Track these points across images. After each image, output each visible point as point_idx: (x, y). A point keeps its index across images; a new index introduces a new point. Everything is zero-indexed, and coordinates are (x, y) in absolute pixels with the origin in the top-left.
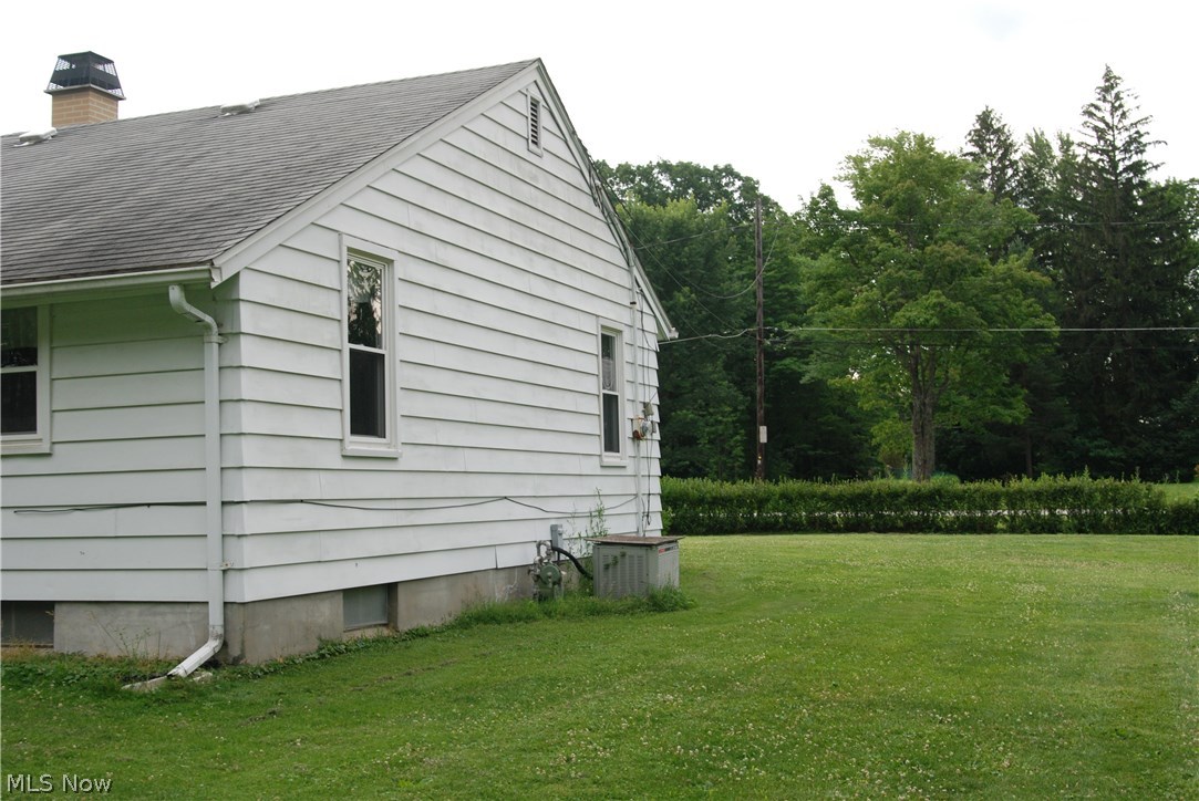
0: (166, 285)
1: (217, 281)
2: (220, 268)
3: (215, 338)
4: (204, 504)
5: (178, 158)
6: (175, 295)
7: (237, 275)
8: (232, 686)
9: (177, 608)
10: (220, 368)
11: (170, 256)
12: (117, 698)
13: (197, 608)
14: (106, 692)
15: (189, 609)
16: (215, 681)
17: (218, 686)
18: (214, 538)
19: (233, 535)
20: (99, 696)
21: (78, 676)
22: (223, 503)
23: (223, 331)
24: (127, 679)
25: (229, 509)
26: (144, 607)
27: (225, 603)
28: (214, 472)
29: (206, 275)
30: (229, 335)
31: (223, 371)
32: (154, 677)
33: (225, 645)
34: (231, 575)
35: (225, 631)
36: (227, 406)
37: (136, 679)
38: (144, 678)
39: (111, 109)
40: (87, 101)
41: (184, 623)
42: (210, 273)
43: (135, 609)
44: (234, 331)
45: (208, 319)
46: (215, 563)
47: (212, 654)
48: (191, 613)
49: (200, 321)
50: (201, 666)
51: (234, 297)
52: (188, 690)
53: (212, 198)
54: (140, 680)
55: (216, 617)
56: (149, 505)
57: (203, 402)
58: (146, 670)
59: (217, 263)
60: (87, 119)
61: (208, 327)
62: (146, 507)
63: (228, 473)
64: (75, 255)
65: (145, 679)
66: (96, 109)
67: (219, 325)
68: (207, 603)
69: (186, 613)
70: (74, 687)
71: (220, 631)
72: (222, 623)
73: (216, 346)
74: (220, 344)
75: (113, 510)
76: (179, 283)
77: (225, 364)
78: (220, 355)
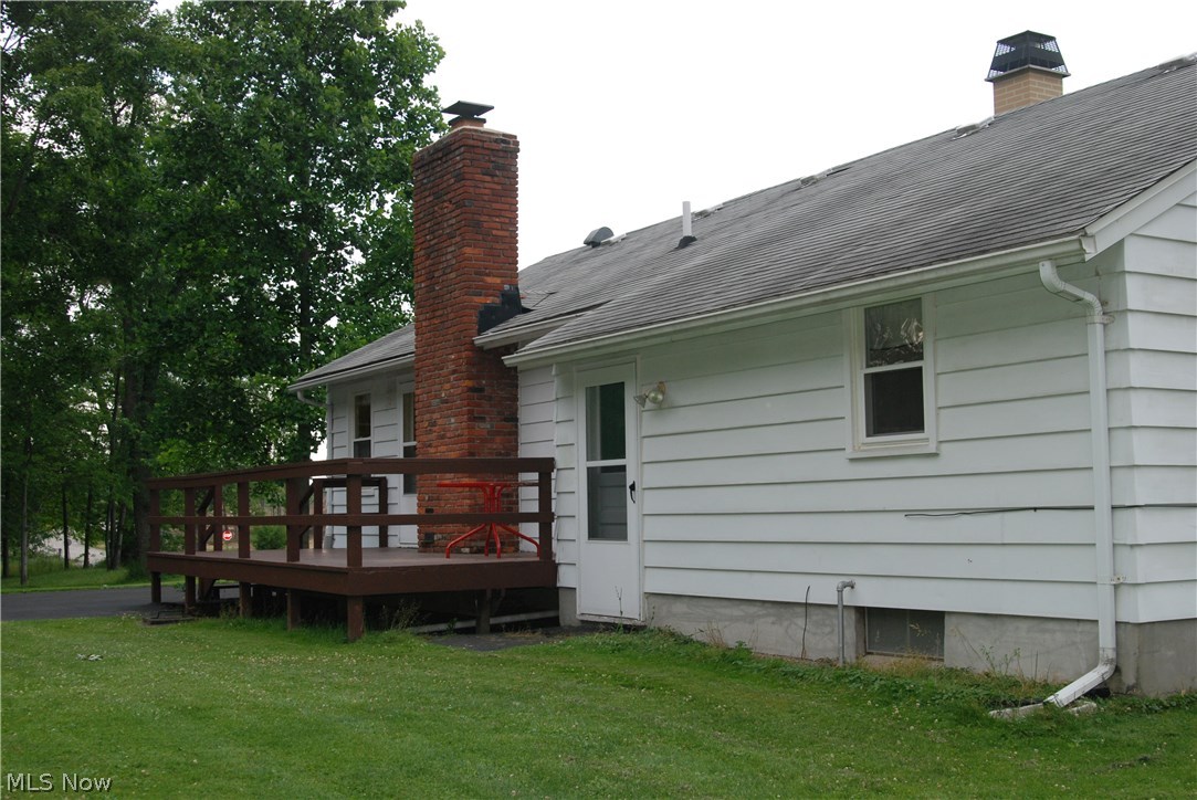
0: (1036, 261)
1: (1091, 252)
2: (1093, 236)
3: (1098, 318)
4: (1092, 508)
5: (1098, 125)
6: (1047, 272)
7: (1120, 244)
8: (1116, 721)
9: (1067, 626)
10: (1106, 352)
11: (1044, 230)
12: (976, 724)
13: (1088, 627)
14: (967, 716)
15: (1080, 628)
16: (1098, 713)
17: (1098, 720)
18: (1104, 548)
19: (1125, 545)
20: (959, 722)
21: (946, 696)
22: (1113, 508)
23: (1108, 309)
24: (995, 703)
25: (1120, 514)
26: (1035, 622)
27: (1117, 623)
28: (1101, 470)
29: (1076, 246)
30: (1114, 313)
31: (1110, 355)
32: (1028, 704)
33: (1117, 670)
34: (1124, 591)
35: (1117, 654)
36: (1116, 396)
37: (1005, 705)
38: (1016, 704)
39: (1055, 88)
40: (1029, 83)
41: (1074, 643)
42: (1081, 244)
43: (1024, 625)
44: (1120, 309)
45: (1089, 297)
46: (1105, 576)
47: (1100, 681)
48: (1081, 632)
49: (1079, 299)
50: (1085, 695)
51: (1119, 270)
52: (1058, 723)
53: (1113, 161)
54: (1009, 706)
55: (1107, 639)
56: (1035, 509)
57: (1088, 392)
58: (1020, 696)
59: (1089, 231)
60: (1029, 101)
61: (1089, 305)
62: (1032, 511)
63: (1119, 474)
64: (956, 239)
65: (1016, 706)
66: (1037, 90)
67: (1104, 303)
68: (1097, 621)
69: (1075, 632)
70: (939, 708)
71: (1111, 654)
72: (1114, 646)
73: (1099, 328)
74: (1105, 325)
75: (1000, 515)
76: (1049, 258)
77: (1112, 346)
78: (1105, 336)
